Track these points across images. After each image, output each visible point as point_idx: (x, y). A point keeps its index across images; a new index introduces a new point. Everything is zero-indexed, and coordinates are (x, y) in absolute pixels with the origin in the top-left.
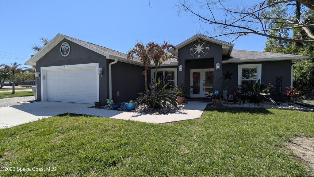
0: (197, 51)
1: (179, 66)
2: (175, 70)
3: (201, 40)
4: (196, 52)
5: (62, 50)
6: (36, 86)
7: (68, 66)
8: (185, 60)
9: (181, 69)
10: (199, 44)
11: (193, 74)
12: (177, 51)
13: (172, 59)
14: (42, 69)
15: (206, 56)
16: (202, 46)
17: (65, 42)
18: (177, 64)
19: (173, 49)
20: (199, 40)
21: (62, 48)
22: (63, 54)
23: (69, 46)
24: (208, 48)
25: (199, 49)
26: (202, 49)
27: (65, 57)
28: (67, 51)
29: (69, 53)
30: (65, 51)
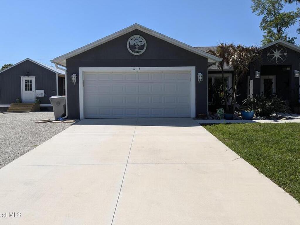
0: (275, 56)
2: (229, 76)
3: (279, 45)
4: (274, 58)
5: (131, 45)
6: (66, 96)
7: (140, 68)
8: (261, 66)
10: (277, 50)
14: (81, 70)
16: (279, 51)
17: (138, 36)
21: (130, 42)
22: (132, 51)
23: (145, 42)
24: (286, 54)
25: (277, 54)
26: (280, 55)
27: (137, 55)
28: (141, 48)
29: (144, 51)
30: (137, 47)
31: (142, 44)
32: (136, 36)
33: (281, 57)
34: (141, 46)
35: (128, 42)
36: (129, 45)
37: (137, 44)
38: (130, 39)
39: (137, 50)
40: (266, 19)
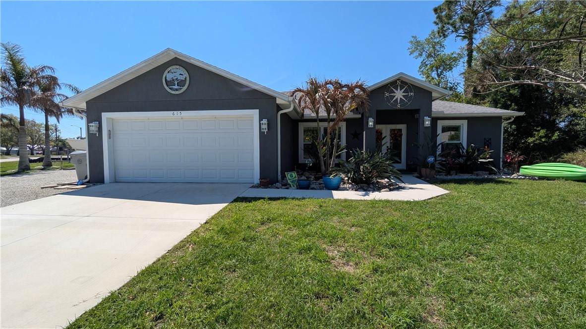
0: (396, 97)
3: (402, 82)
4: (395, 99)
5: (168, 80)
8: (376, 110)
10: (399, 88)
14: (105, 116)
15: (409, 106)
16: (403, 90)
20: (399, 82)
21: (168, 75)
22: (170, 88)
23: (186, 75)
24: (412, 94)
25: (399, 94)
26: (403, 96)
27: (177, 94)
28: (181, 83)
29: (186, 88)
30: (176, 83)
31: (182, 78)
32: (174, 67)
33: (405, 98)
34: (182, 80)
35: (164, 76)
36: (166, 80)
37: (177, 79)
38: (167, 71)
39: (176, 87)
40: (425, 63)
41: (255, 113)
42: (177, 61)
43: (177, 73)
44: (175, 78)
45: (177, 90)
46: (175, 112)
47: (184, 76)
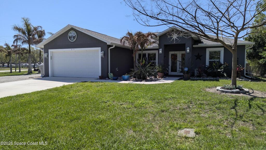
0: (173, 38)
1: (160, 50)
2: (156, 52)
4: (172, 39)
5: (70, 36)
7: (74, 49)
8: (164, 45)
9: (161, 52)
10: (175, 33)
11: (172, 56)
12: (158, 38)
13: (154, 44)
14: (50, 51)
15: (180, 42)
16: (177, 34)
17: (73, 31)
18: (158, 48)
19: (155, 36)
20: (175, 30)
21: (70, 35)
23: (76, 34)
24: (181, 36)
25: (175, 36)
27: (73, 42)
28: (74, 37)
29: (76, 39)
30: (72, 37)
31: (74, 35)
33: (178, 38)
35: (68, 35)
38: (69, 33)
39: (72, 39)
41: (99, 49)
42: (72, 29)
43: (73, 34)
44: (72, 35)
45: (73, 40)
46: (72, 49)
47: (75, 35)
